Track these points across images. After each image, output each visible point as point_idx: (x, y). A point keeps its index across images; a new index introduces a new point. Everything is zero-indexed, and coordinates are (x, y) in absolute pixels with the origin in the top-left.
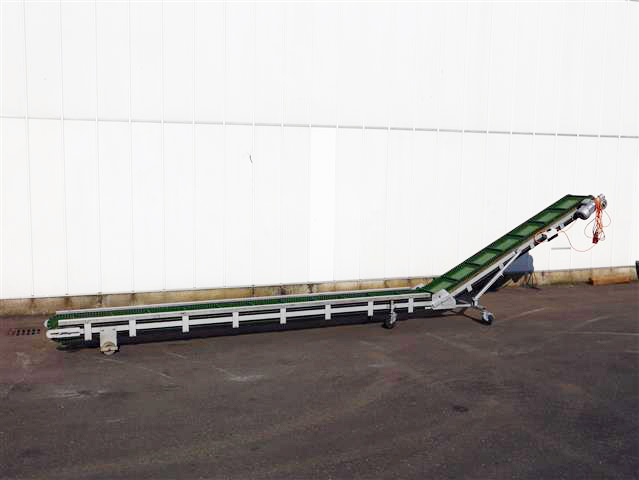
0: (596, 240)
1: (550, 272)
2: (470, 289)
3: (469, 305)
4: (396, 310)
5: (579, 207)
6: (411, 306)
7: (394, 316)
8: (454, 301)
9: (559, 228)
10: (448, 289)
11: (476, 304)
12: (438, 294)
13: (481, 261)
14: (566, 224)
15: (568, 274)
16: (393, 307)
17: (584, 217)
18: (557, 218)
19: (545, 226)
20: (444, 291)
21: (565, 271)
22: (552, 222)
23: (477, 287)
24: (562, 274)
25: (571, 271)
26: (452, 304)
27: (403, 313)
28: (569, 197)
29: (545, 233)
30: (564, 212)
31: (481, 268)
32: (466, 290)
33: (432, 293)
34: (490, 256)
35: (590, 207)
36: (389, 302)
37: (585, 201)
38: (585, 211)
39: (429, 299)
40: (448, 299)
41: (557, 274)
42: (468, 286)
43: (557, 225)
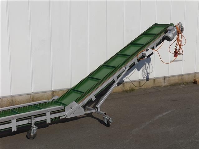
0: (176, 54)
1: (169, 77)
2: (94, 99)
3: (94, 111)
4: (36, 124)
5: (166, 32)
6: (48, 118)
7: (34, 129)
8: (83, 109)
9: (153, 48)
10: (77, 101)
11: (99, 110)
12: (69, 105)
13: (100, 76)
14: (157, 45)
15: (180, 78)
16: (33, 122)
17: (169, 39)
18: (152, 40)
19: (143, 47)
20: (74, 102)
21: (178, 76)
22: (148, 43)
23: (99, 96)
24: (177, 78)
25: (182, 75)
26: (81, 112)
27: (41, 125)
28: (156, 25)
29: (145, 52)
30: (155, 36)
31: (100, 81)
32: (91, 100)
33: (65, 105)
34: (106, 71)
35: (174, 32)
36: (29, 118)
37: (170, 28)
38: (170, 35)
39: (63, 111)
40: (78, 108)
41: (174, 78)
42: (92, 96)
43: (151, 46)
